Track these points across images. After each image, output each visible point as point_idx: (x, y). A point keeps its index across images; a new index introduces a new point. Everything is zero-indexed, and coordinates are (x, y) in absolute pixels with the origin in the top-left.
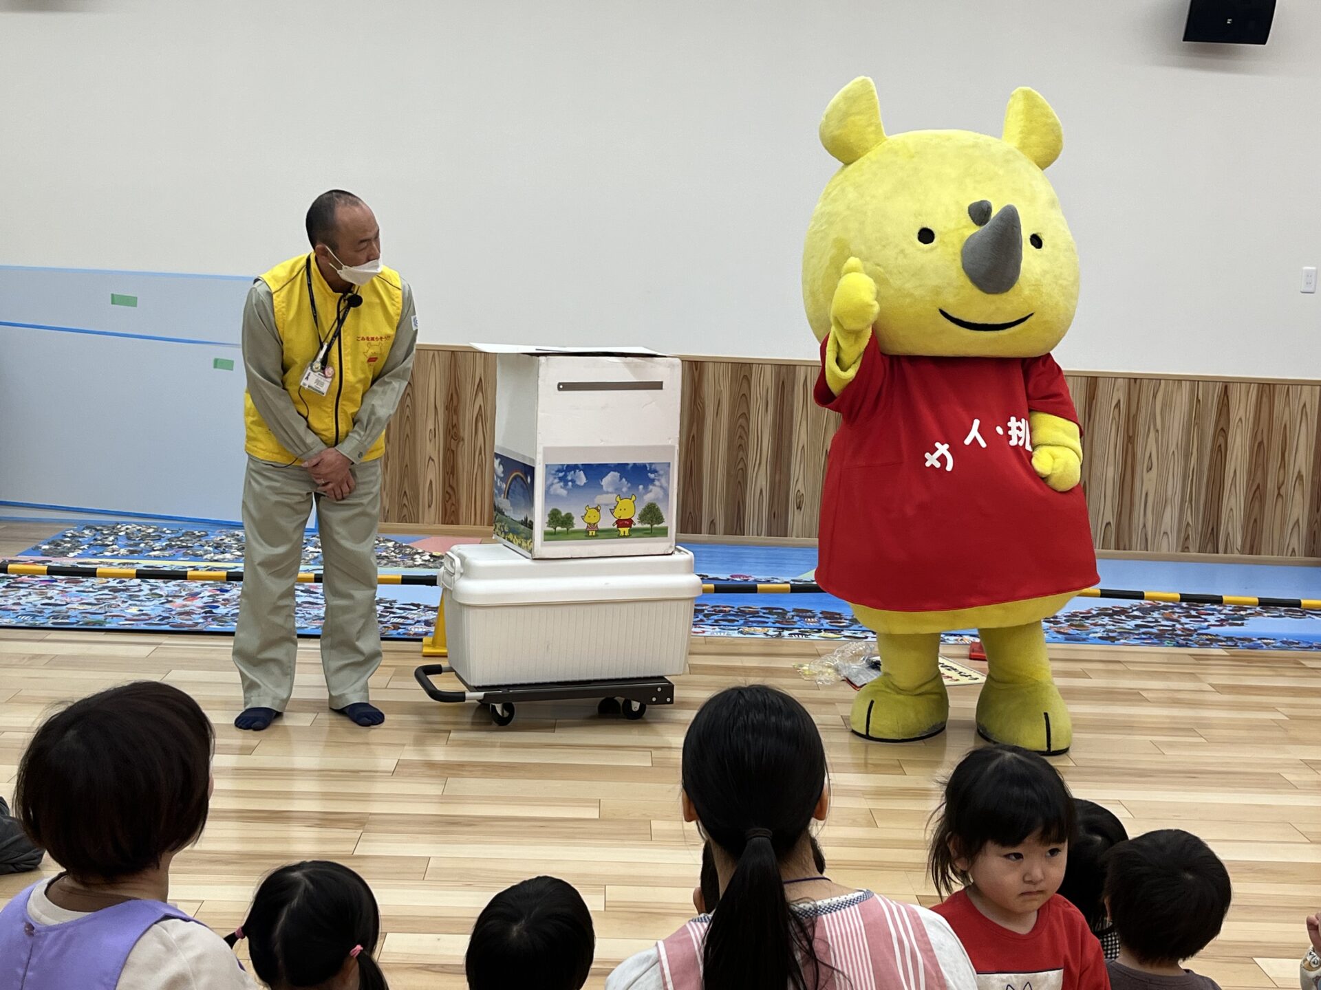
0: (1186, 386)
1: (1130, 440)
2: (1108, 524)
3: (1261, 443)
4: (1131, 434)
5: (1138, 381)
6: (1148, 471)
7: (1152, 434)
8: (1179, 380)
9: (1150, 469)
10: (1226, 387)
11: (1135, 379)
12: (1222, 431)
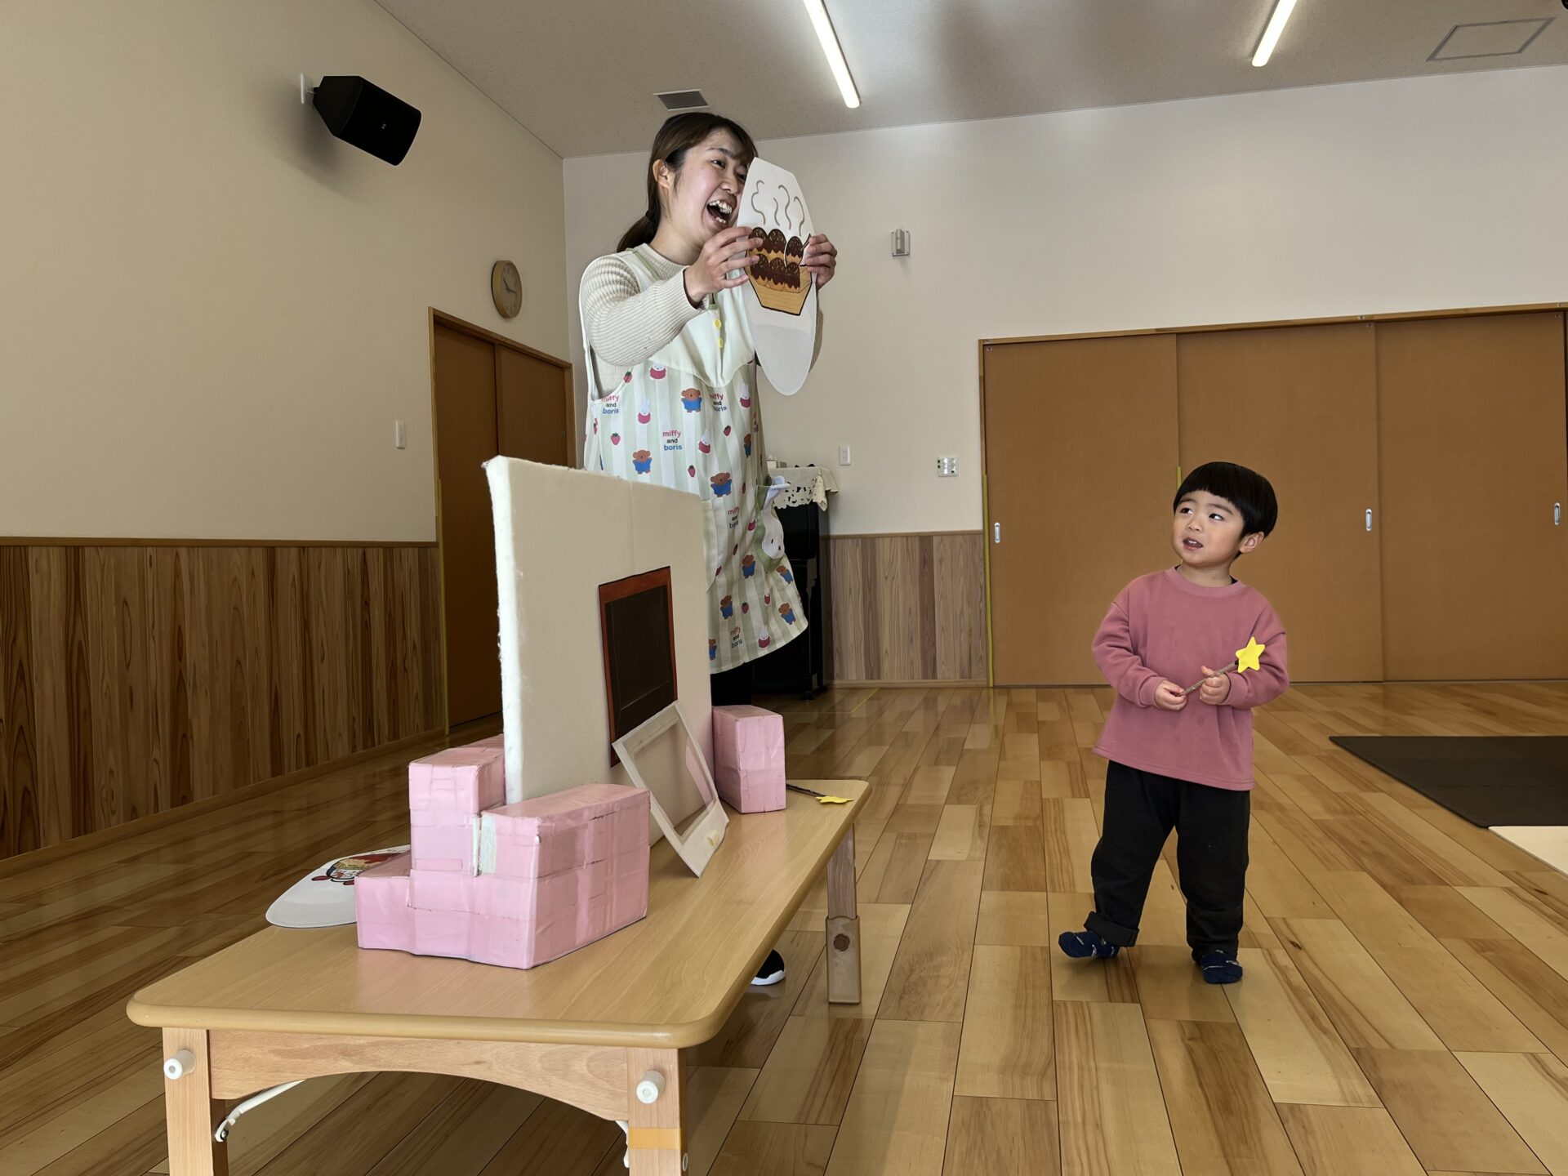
2: (299, 736)
3: (390, 613)
4: (306, 618)
5: (306, 549)
8: (333, 546)
9: (323, 659)
10: (364, 553)
11: (304, 548)
12: (366, 604)
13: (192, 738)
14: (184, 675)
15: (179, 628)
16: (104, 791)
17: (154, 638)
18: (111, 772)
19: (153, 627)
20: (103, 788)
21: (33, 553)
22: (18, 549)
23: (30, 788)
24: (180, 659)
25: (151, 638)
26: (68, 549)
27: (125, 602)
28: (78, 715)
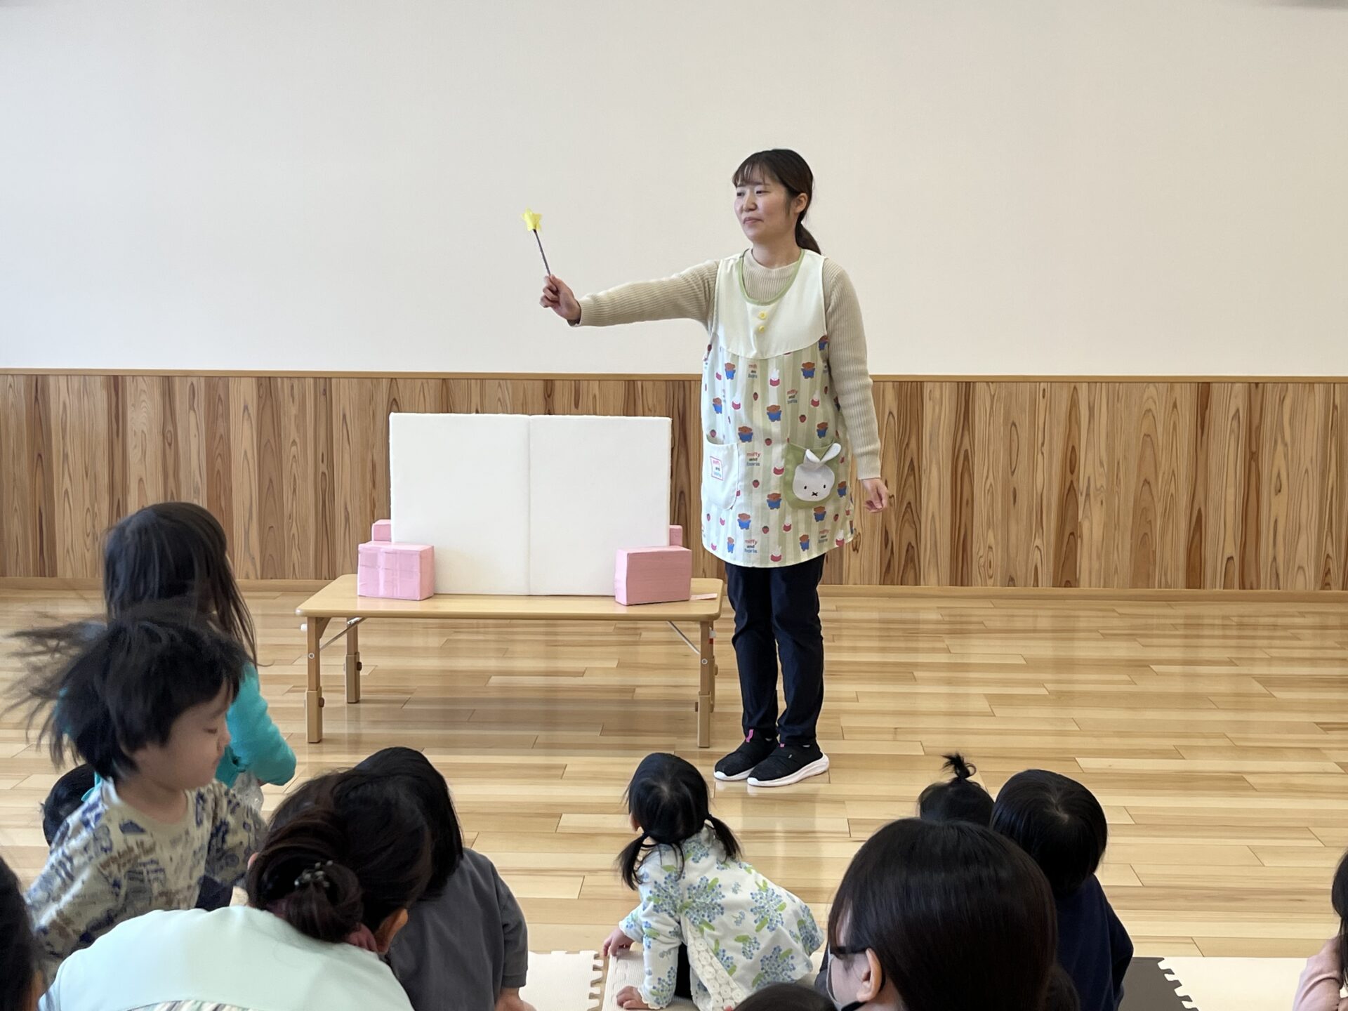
0: (1319, 389)
1: (1252, 457)
2: (1230, 559)
4: (1254, 449)
5: (1260, 385)
6: (1276, 494)
7: (1280, 447)
8: (1310, 383)
9: (1278, 491)
11: (1257, 384)
13: (1081, 537)
14: (1075, 485)
15: (1073, 447)
16: (982, 560)
17: (1042, 453)
18: (990, 548)
19: (1043, 444)
20: (981, 557)
21: (927, 388)
22: (914, 384)
23: (914, 544)
24: (1072, 472)
25: (1040, 454)
26: (960, 384)
27: (1014, 424)
28: (961, 502)
